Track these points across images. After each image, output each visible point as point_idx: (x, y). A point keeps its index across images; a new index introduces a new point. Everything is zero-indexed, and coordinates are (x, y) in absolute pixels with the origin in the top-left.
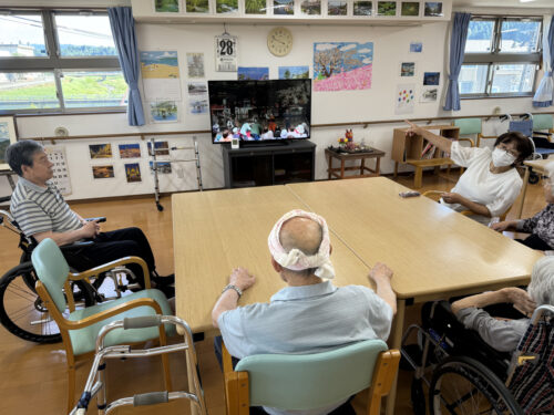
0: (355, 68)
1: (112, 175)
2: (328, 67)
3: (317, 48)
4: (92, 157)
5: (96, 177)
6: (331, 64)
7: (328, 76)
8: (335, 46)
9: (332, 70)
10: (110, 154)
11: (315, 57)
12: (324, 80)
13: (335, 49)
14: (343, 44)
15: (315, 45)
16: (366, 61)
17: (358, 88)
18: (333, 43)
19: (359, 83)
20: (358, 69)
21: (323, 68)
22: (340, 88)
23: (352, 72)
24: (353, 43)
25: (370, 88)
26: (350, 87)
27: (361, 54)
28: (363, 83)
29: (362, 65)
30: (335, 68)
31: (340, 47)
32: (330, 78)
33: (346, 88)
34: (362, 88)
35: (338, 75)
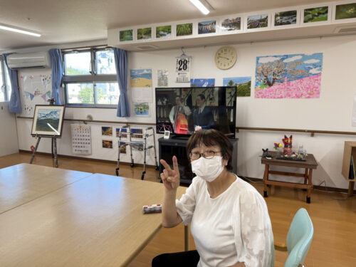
0: (301, 78)
1: (111, 147)
2: (271, 77)
3: (259, 61)
4: (103, 134)
5: (104, 146)
6: (274, 74)
7: (270, 84)
8: (278, 59)
9: (274, 79)
10: (111, 133)
11: (257, 69)
12: (266, 89)
13: (278, 61)
14: (287, 57)
15: (258, 59)
16: (313, 71)
17: (303, 97)
18: (275, 56)
19: (305, 92)
20: (304, 79)
21: (265, 78)
22: (283, 96)
23: (297, 81)
24: (298, 55)
25: (318, 97)
26: (294, 95)
27: (307, 64)
28: (309, 92)
29: (309, 75)
30: (277, 78)
31: (283, 59)
32: (272, 87)
33: (289, 96)
34: (309, 97)
35: (281, 84)
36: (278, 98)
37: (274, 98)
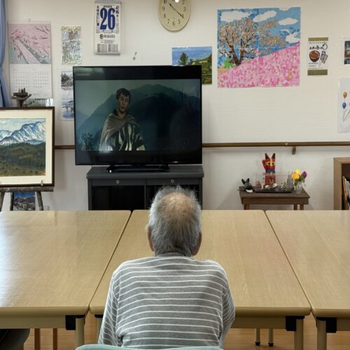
0: (275, 50)
2: (238, 48)
6: (242, 43)
7: (238, 63)
9: (243, 52)
11: (219, 33)
12: (232, 69)
13: (247, 20)
14: (257, 12)
15: (220, 13)
16: (291, 39)
17: (280, 83)
18: (243, 11)
19: (281, 76)
20: (280, 51)
21: (230, 49)
22: (255, 82)
23: (272, 56)
24: (271, 9)
25: (297, 84)
26: (269, 81)
27: (283, 27)
28: (287, 75)
29: (285, 45)
30: (246, 49)
31: (253, 16)
32: (240, 67)
33: (263, 83)
34: (286, 85)
35: (252, 61)
36: (249, 86)
37: (244, 86)
